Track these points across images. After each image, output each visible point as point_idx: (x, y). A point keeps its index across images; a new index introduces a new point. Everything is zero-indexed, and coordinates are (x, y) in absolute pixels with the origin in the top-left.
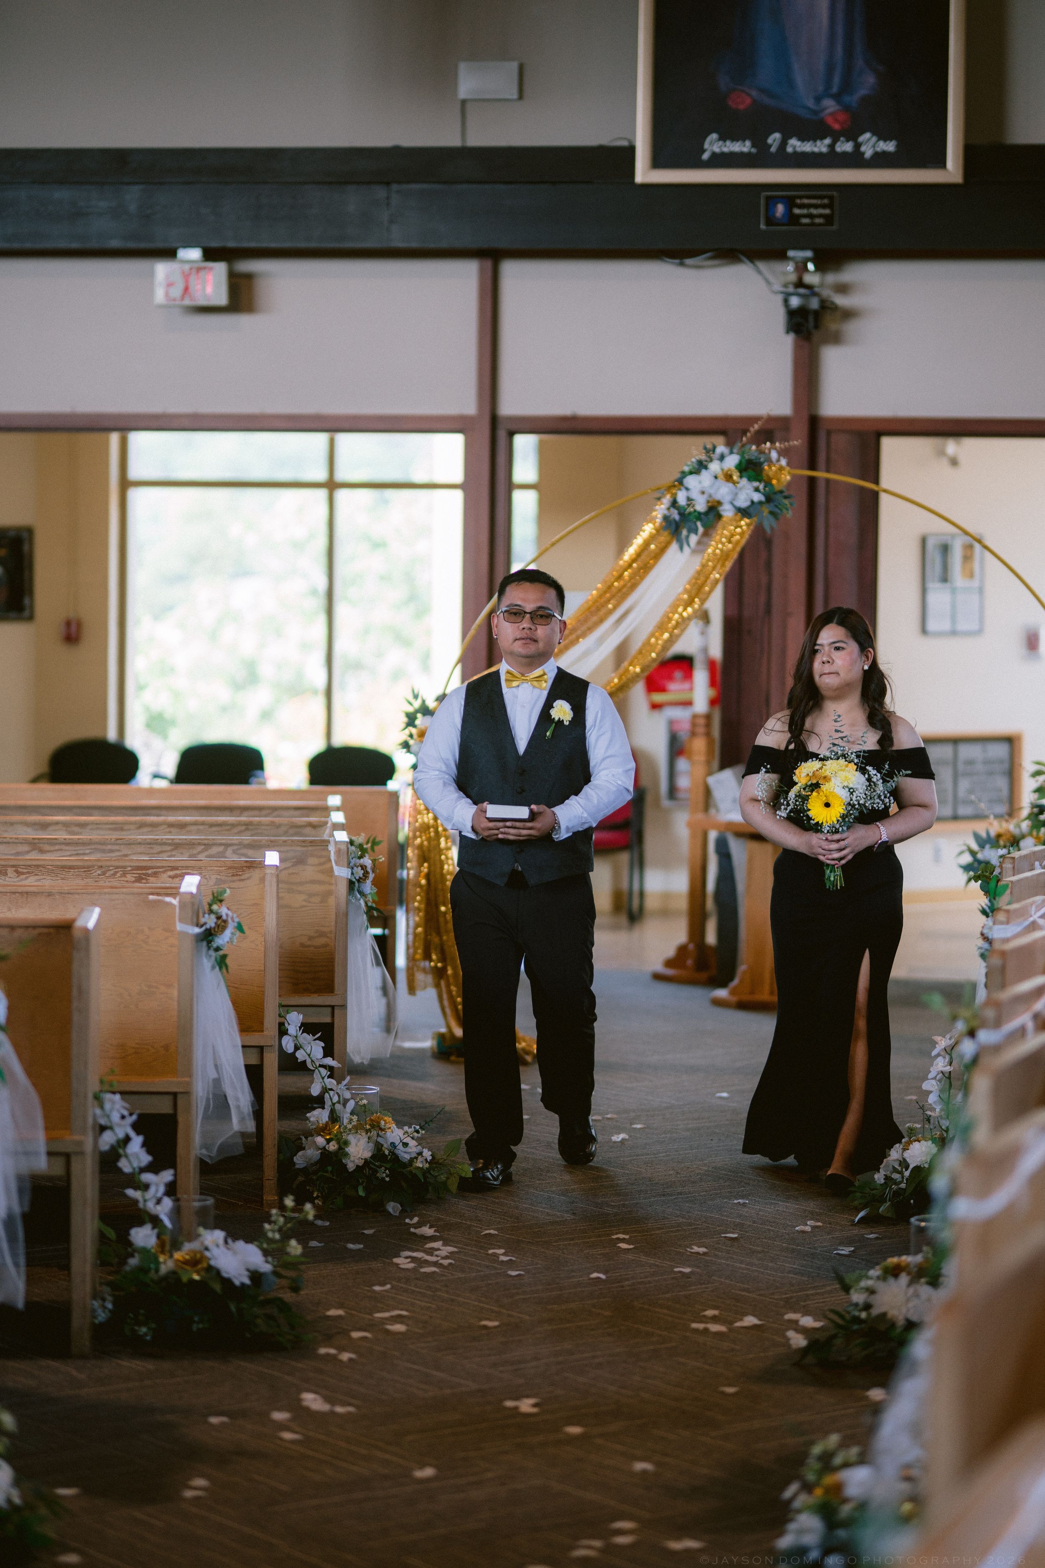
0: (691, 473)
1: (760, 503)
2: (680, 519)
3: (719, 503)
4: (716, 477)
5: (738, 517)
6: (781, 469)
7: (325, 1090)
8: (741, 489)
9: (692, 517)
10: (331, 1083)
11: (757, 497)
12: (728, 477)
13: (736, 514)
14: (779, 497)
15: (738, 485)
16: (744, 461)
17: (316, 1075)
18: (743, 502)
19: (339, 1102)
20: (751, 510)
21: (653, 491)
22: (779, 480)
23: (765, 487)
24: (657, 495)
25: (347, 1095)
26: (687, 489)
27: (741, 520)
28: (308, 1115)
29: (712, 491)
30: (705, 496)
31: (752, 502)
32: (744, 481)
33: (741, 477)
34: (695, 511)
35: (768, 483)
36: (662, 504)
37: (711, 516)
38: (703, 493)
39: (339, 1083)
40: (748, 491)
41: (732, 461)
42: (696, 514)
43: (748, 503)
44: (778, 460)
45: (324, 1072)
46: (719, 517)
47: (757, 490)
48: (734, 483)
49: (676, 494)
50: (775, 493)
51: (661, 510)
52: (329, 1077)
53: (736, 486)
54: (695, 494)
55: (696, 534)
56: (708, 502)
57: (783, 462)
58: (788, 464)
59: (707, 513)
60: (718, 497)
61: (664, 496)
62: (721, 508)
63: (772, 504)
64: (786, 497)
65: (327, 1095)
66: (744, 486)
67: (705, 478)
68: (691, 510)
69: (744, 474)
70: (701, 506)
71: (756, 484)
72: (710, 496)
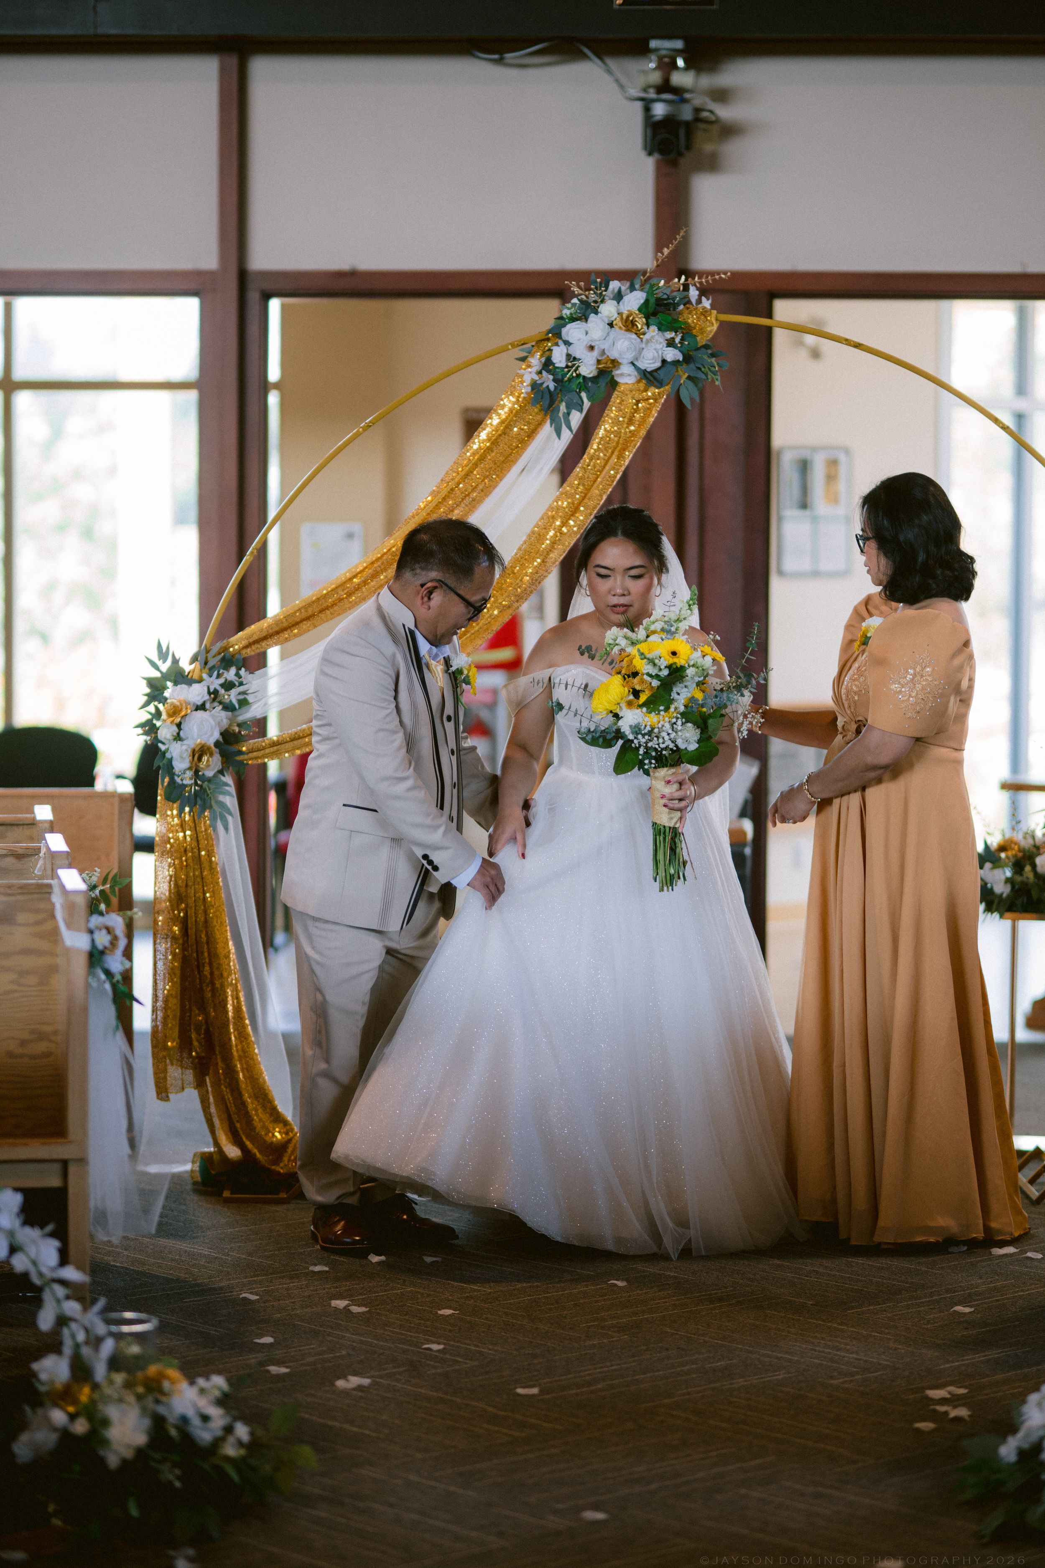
0: (573, 319)
1: (676, 363)
2: (556, 388)
3: (615, 363)
4: (611, 325)
5: (642, 385)
6: (705, 313)
7: (62, 1321)
8: (648, 342)
9: (574, 386)
10: (72, 1307)
11: (672, 355)
12: (629, 325)
13: (639, 381)
14: (703, 356)
15: (645, 338)
16: (652, 301)
17: (47, 1296)
18: (650, 362)
19: (87, 1343)
20: (661, 375)
21: (514, 346)
22: (702, 331)
23: (682, 339)
24: (524, 354)
25: (101, 1328)
26: (567, 343)
27: (646, 390)
28: (35, 1366)
29: (605, 346)
30: (595, 354)
31: (664, 361)
32: (653, 331)
33: (648, 325)
34: (578, 376)
35: (687, 332)
36: (529, 366)
37: (602, 383)
38: (592, 348)
39: (85, 1309)
40: (659, 346)
41: (634, 300)
42: (581, 380)
43: (658, 364)
44: (699, 301)
45: (60, 1291)
46: (613, 384)
47: (671, 343)
48: (639, 334)
49: (550, 350)
50: (698, 349)
51: (529, 373)
52: (68, 1297)
53: (641, 339)
54: (578, 351)
55: (581, 411)
56: (599, 362)
57: (706, 303)
58: (713, 306)
59: (595, 379)
60: (614, 354)
61: (530, 353)
62: (616, 372)
63: (692, 366)
64: (713, 355)
65: (66, 1331)
66: (653, 337)
67: (595, 326)
68: (573, 373)
69: (652, 320)
70: (588, 369)
71: (670, 335)
72: (603, 352)
